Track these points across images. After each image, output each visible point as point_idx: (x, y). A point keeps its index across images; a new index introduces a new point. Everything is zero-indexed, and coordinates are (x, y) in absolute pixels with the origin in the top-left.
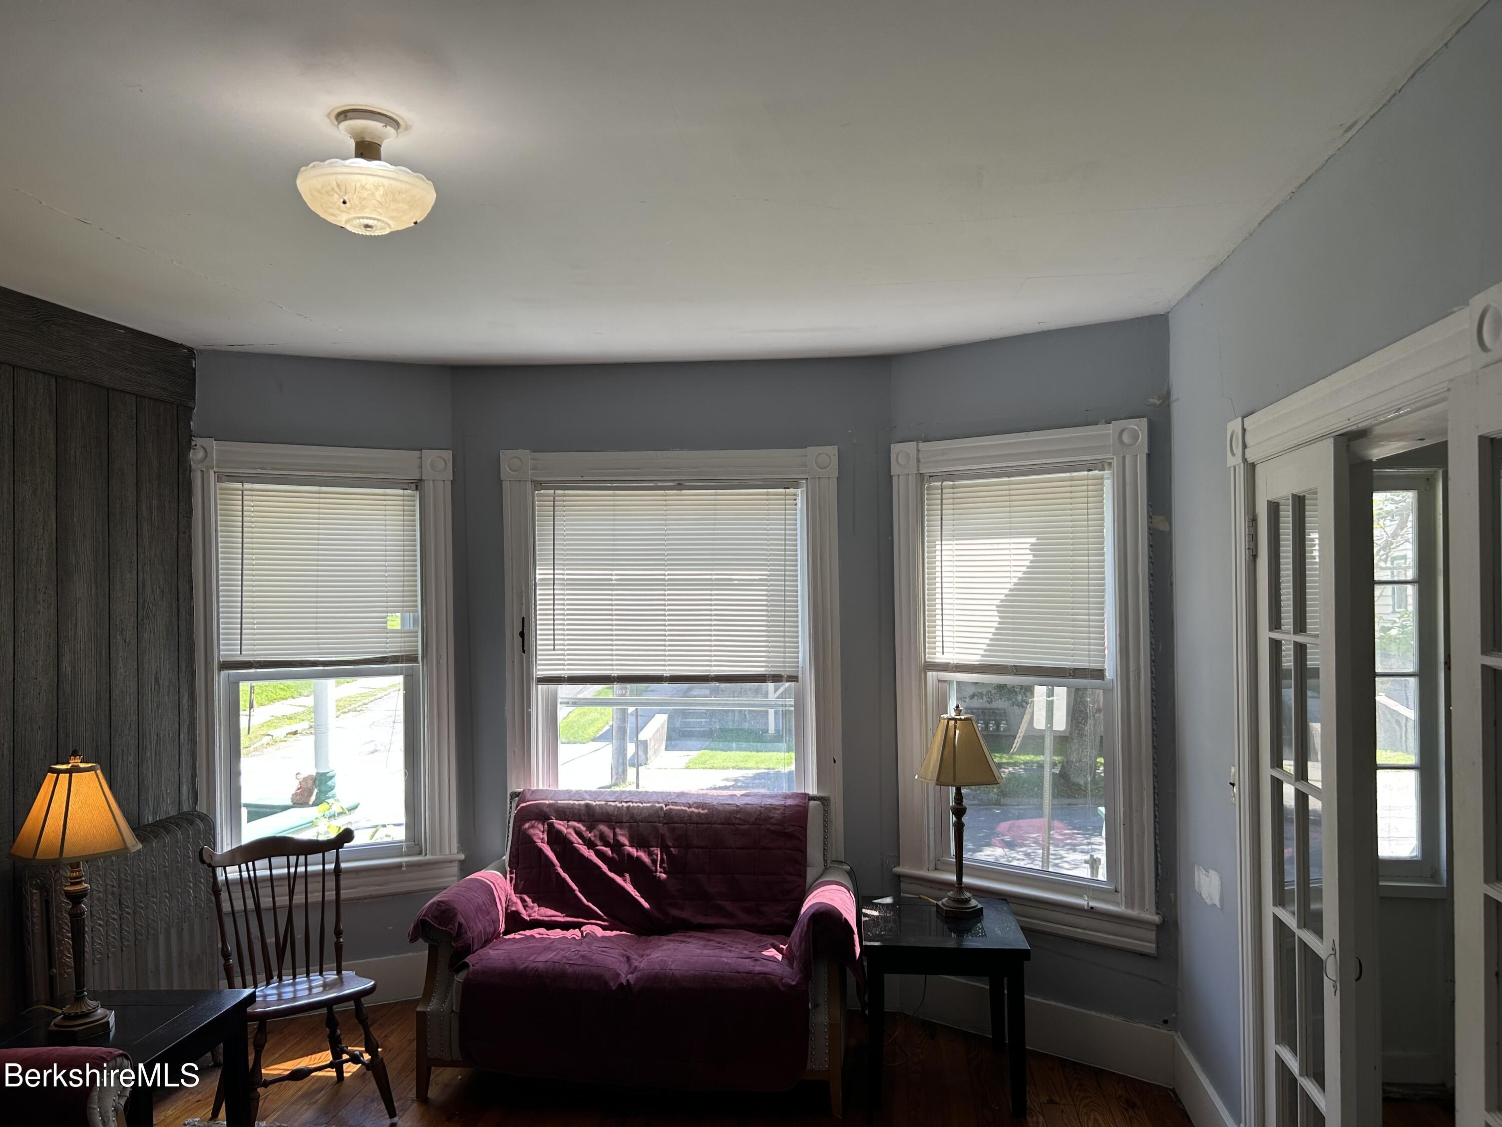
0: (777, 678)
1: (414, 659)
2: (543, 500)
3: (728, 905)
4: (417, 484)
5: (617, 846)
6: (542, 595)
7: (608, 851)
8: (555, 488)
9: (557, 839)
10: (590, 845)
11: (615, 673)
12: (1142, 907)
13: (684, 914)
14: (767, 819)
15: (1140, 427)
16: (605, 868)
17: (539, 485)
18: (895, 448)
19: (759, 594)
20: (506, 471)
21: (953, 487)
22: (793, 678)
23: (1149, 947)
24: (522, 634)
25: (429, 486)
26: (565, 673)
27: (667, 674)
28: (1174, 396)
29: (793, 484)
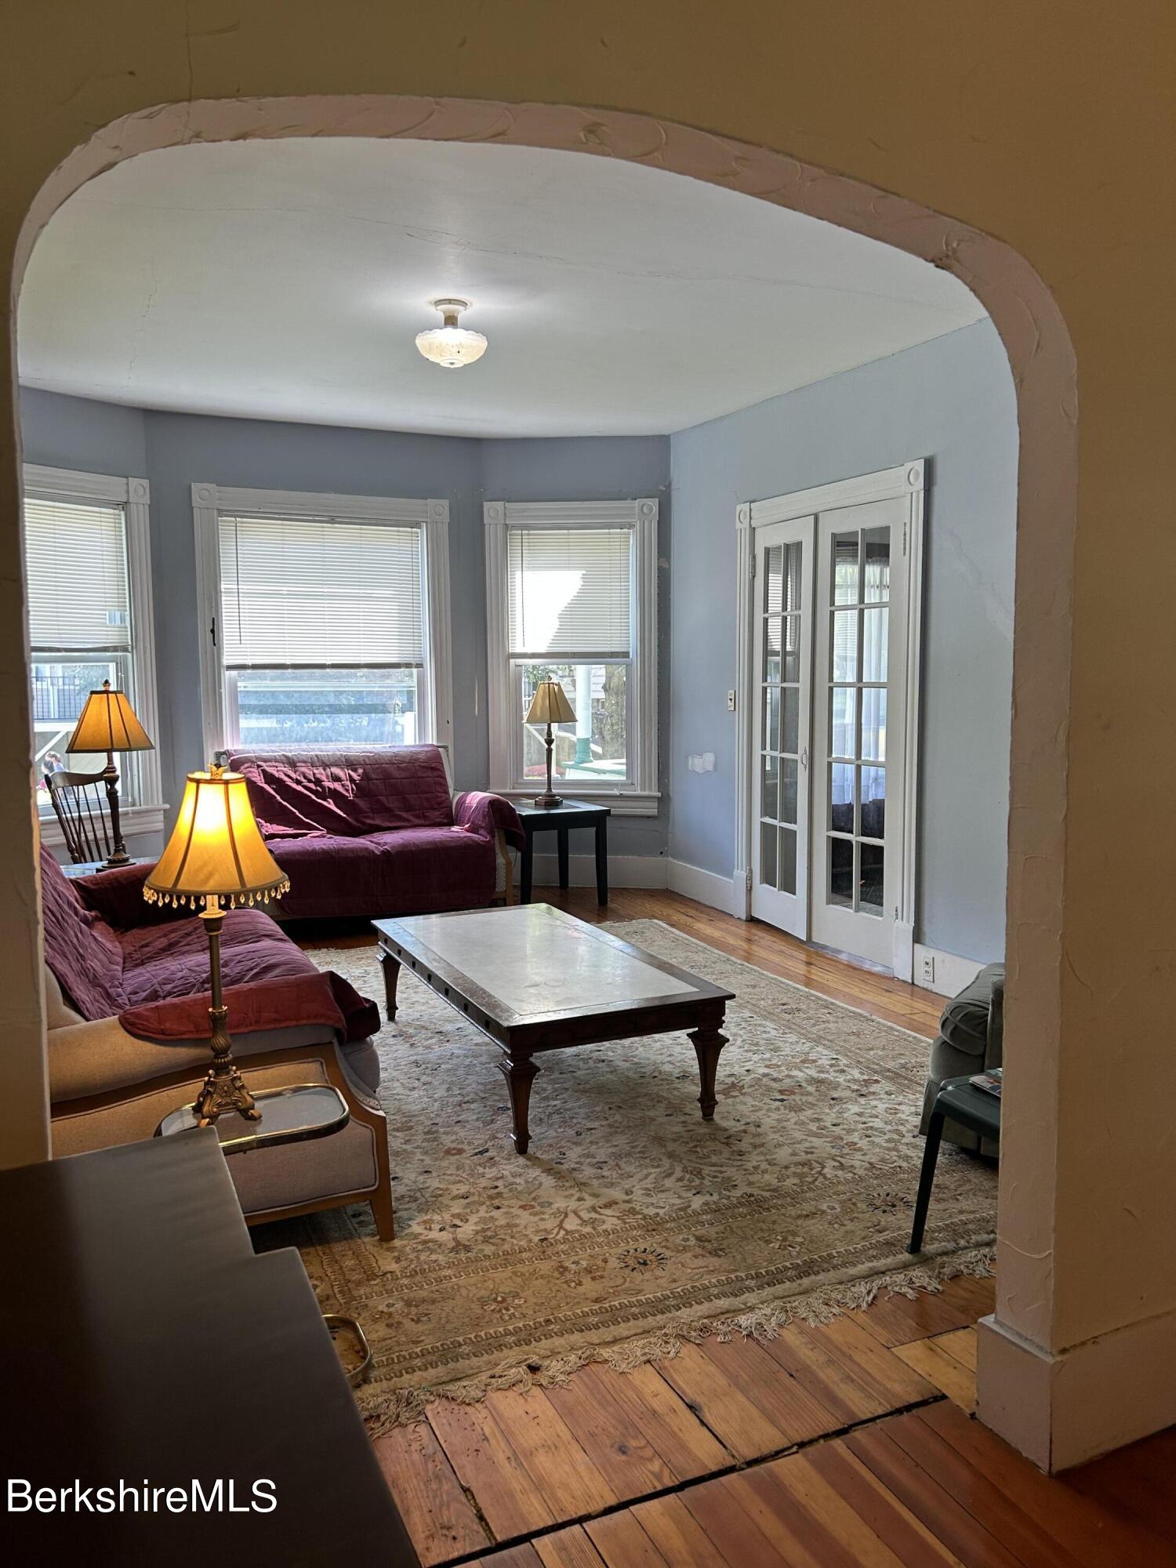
0: (408, 665)
1: (125, 649)
2: (226, 525)
3: (404, 814)
4: (124, 506)
5: (318, 782)
6: (227, 603)
7: (312, 786)
8: (235, 517)
9: (270, 778)
10: (298, 782)
11: (288, 662)
12: (650, 789)
13: (378, 822)
14: (417, 760)
15: (654, 503)
16: (314, 797)
17: (221, 512)
18: (487, 505)
19: (394, 606)
20: (196, 500)
21: (529, 535)
22: (419, 666)
23: (654, 812)
24: (213, 631)
25: (133, 507)
26: (249, 662)
27: (329, 663)
28: (674, 486)
29: (417, 525)
